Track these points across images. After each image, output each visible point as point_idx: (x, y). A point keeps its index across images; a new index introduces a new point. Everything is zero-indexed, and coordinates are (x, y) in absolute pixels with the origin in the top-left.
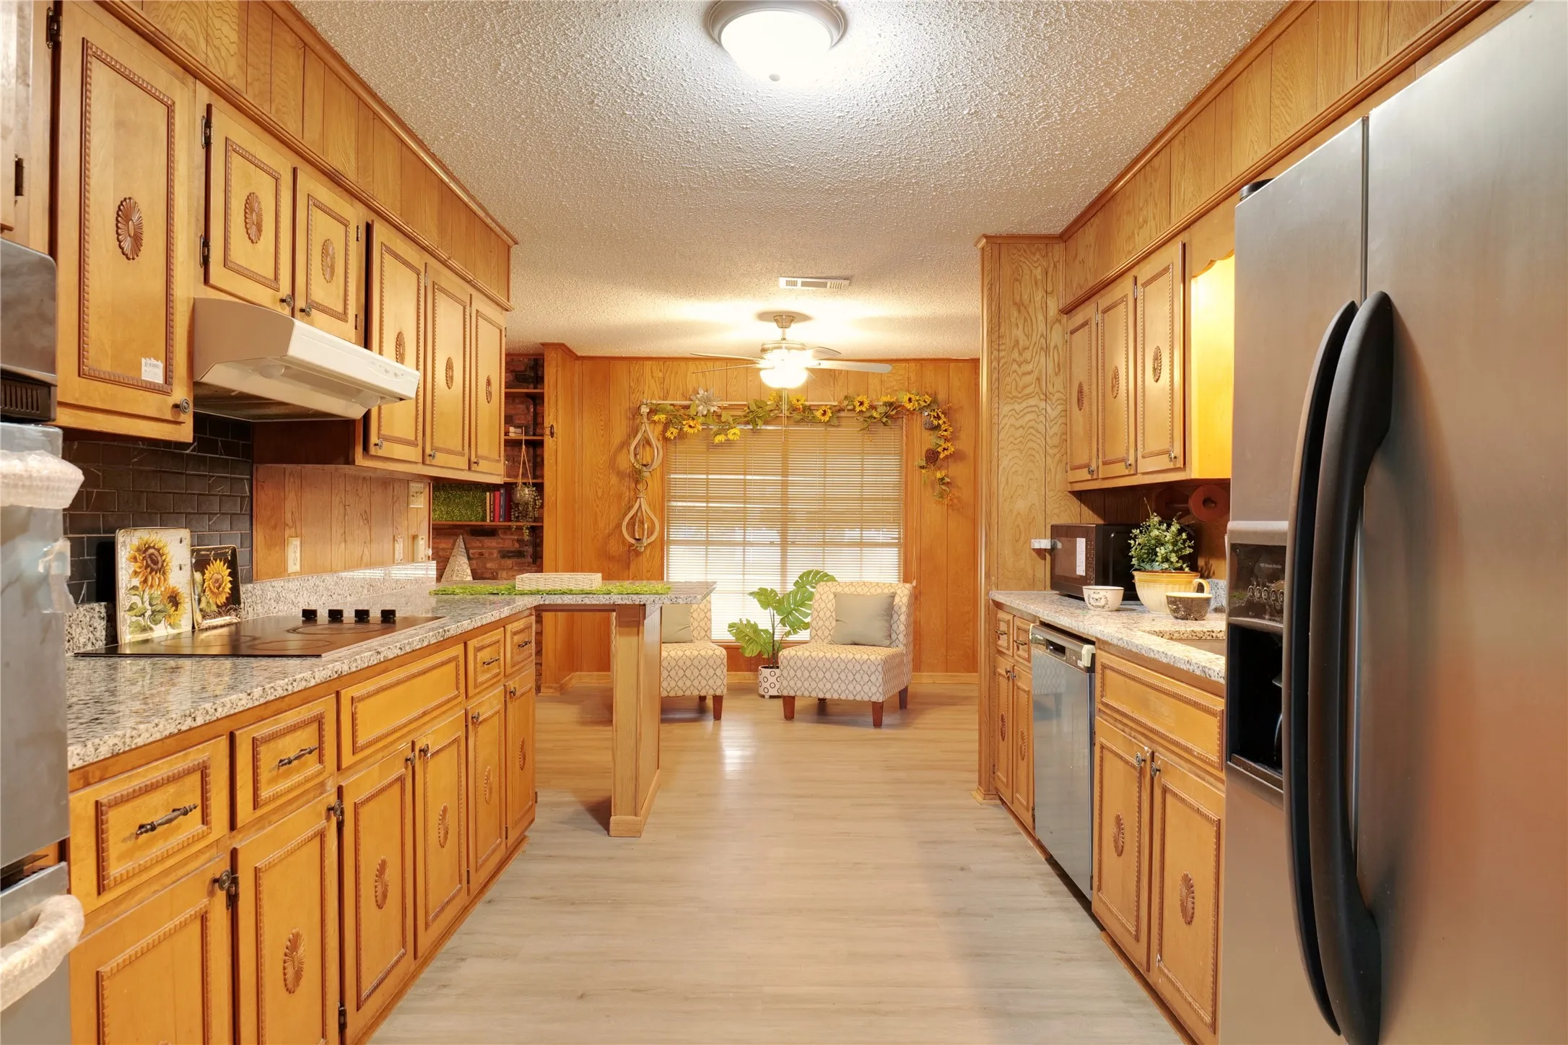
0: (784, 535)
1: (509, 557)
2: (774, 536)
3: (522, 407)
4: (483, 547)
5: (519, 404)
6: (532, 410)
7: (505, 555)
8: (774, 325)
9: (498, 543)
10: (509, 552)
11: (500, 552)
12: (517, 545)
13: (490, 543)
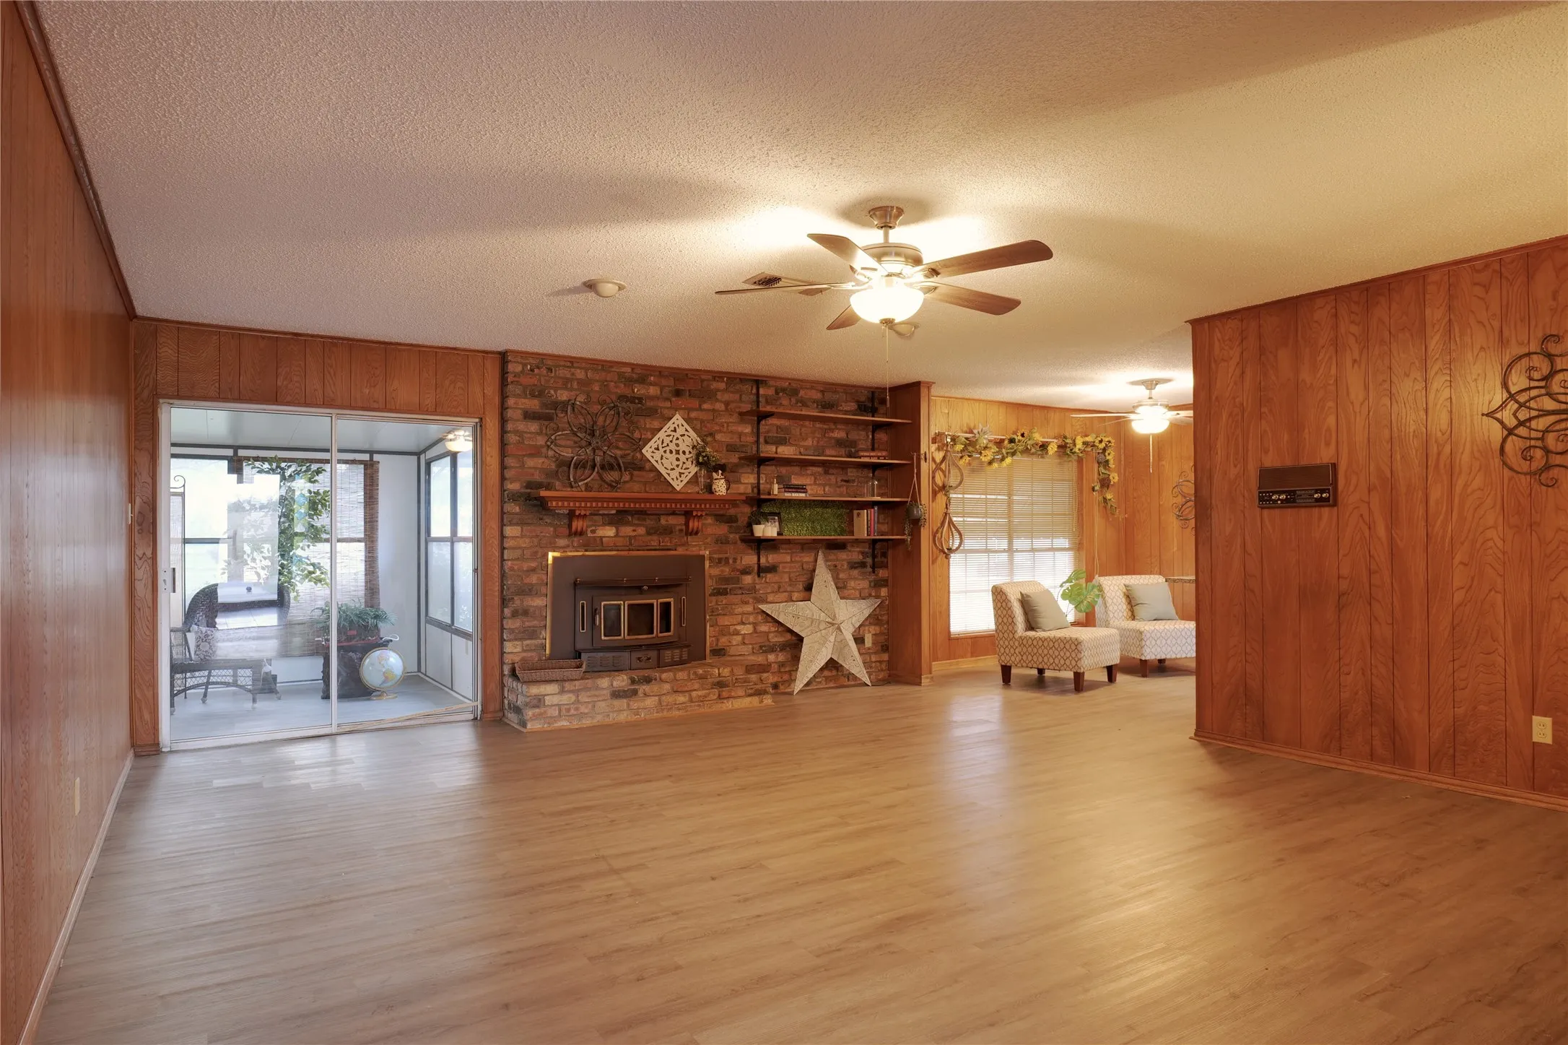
0: (1010, 543)
1: (856, 568)
2: (1004, 544)
3: (863, 433)
4: (837, 560)
5: (861, 430)
6: (871, 437)
7: (853, 566)
8: (1143, 388)
9: (847, 555)
10: (855, 563)
11: (849, 563)
12: (861, 557)
13: (843, 555)
